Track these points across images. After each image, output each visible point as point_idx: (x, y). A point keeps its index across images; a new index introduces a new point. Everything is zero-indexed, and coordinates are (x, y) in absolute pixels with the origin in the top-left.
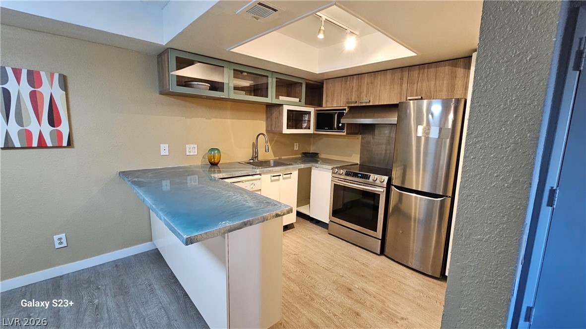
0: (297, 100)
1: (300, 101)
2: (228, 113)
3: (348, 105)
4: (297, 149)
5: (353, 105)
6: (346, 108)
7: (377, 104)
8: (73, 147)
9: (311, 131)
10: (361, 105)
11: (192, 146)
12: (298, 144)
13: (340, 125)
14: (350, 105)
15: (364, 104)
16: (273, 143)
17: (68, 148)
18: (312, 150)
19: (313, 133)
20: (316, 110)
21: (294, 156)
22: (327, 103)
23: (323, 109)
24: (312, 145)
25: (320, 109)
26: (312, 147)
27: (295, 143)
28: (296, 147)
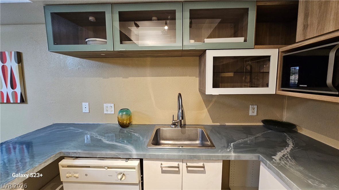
0: (241, 40)
1: (245, 41)
2: (148, 70)
4: (255, 114)
8: (27, 103)
11: (109, 105)
12: (256, 107)
16: (211, 104)
17: (21, 104)
18: (286, 117)
19: (276, 94)
20: (282, 51)
21: (248, 123)
22: (309, 30)
23: (298, 45)
24: (286, 109)
25: (290, 48)
26: (285, 113)
27: (250, 106)
28: (253, 111)
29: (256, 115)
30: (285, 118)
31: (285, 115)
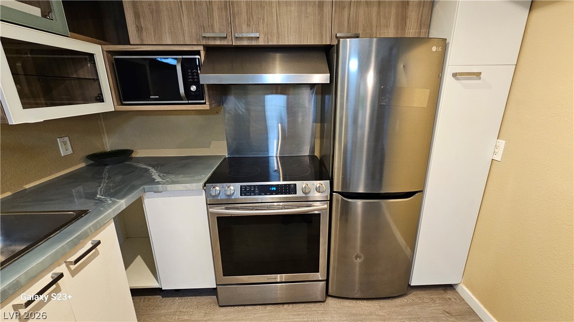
3: (204, 42)
4: (70, 151)
5: (218, 43)
6: (201, 48)
7: (275, 43)
9: (108, 105)
10: (239, 43)
12: (66, 139)
13: (193, 88)
14: (212, 43)
15: (245, 43)
18: (109, 143)
19: (115, 111)
20: (107, 50)
21: (65, 171)
22: (144, 34)
23: (133, 48)
24: (106, 134)
25: (121, 49)
26: (107, 139)
27: (58, 139)
28: (65, 148)
29: (72, 152)
30: (108, 146)
31: (107, 142)
